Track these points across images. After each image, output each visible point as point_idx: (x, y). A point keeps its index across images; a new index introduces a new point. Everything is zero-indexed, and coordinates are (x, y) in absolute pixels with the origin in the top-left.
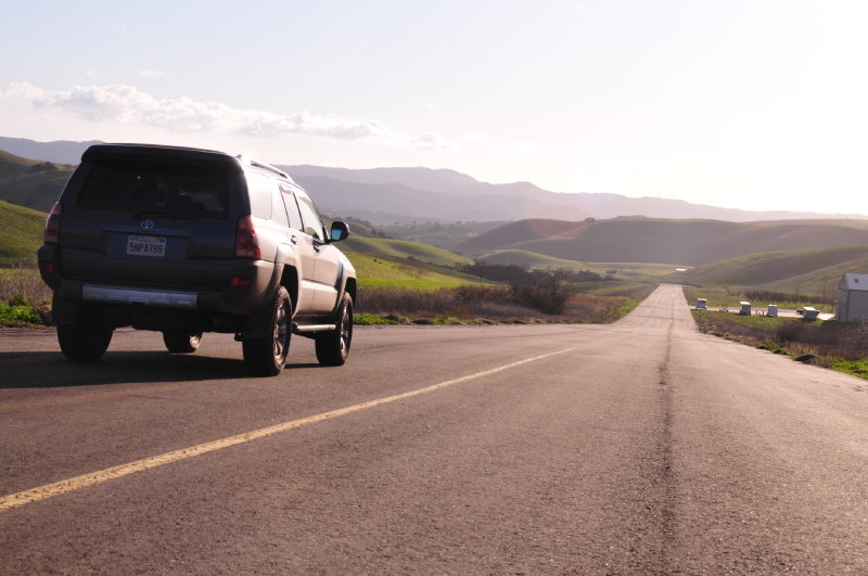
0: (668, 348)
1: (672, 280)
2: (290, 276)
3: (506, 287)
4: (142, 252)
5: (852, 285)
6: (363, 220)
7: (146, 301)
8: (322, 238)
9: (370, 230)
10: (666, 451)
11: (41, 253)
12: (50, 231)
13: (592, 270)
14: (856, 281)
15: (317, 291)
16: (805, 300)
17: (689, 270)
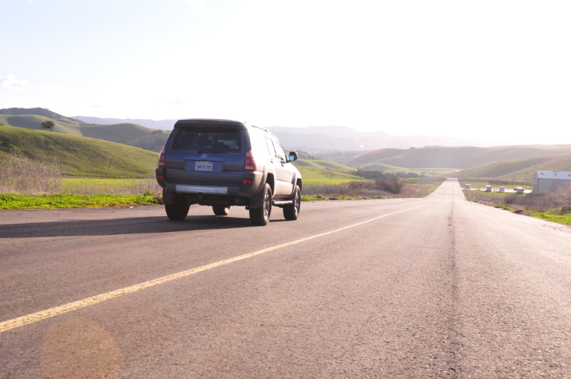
0: (452, 209)
1: (453, 176)
2: (270, 178)
3: (373, 182)
4: (202, 169)
5: (540, 176)
6: (304, 151)
7: (204, 192)
8: (285, 160)
9: (307, 156)
10: (453, 257)
11: (157, 171)
12: (161, 161)
13: (414, 172)
14: (542, 174)
15: (283, 186)
16: (517, 184)
17: (462, 171)
